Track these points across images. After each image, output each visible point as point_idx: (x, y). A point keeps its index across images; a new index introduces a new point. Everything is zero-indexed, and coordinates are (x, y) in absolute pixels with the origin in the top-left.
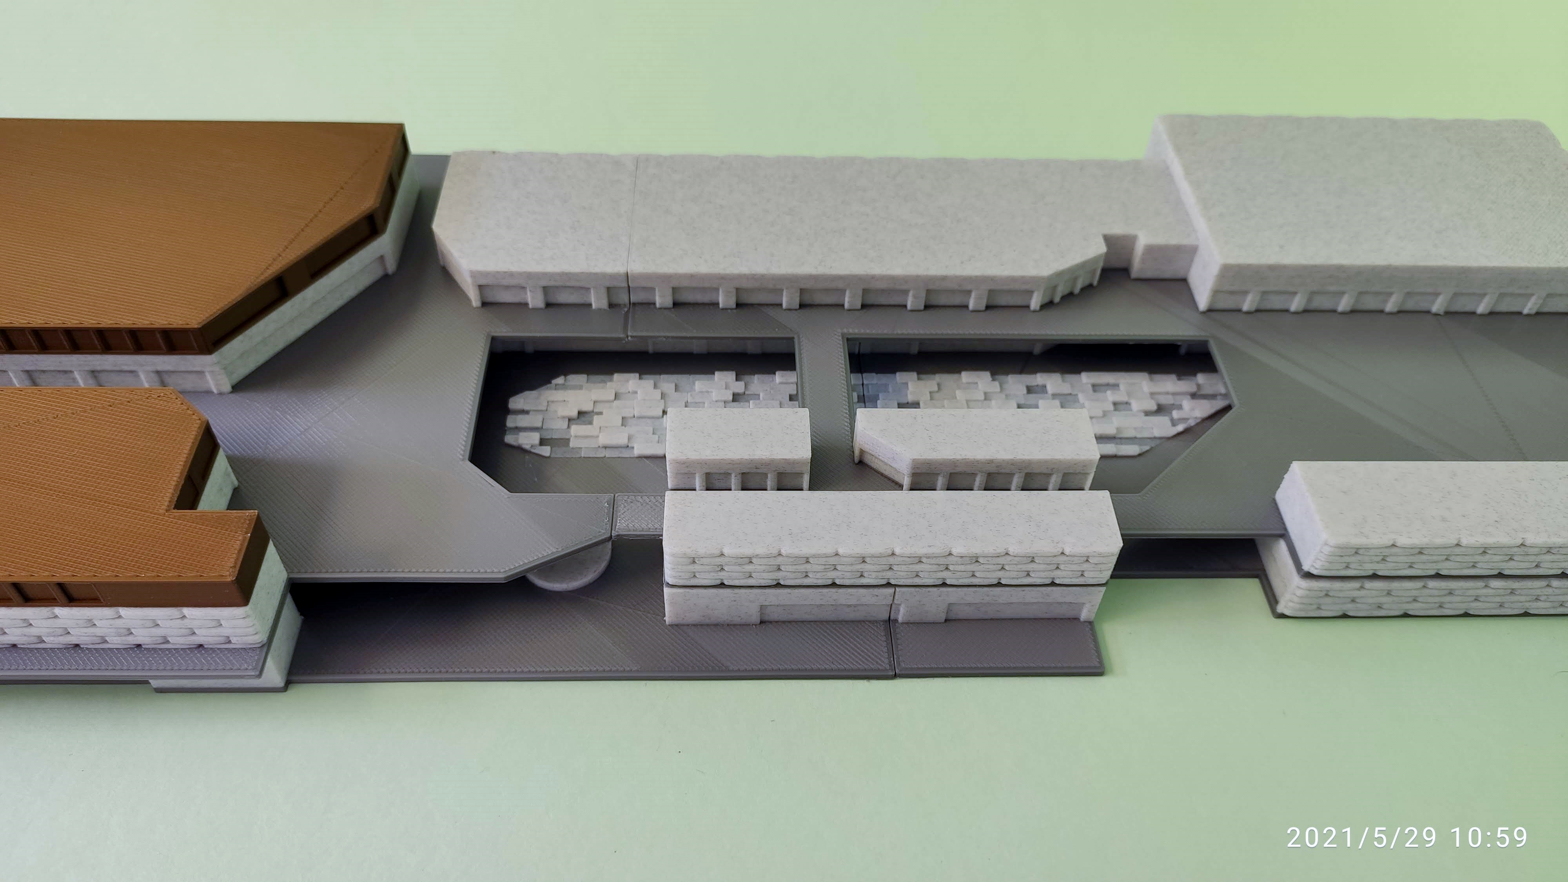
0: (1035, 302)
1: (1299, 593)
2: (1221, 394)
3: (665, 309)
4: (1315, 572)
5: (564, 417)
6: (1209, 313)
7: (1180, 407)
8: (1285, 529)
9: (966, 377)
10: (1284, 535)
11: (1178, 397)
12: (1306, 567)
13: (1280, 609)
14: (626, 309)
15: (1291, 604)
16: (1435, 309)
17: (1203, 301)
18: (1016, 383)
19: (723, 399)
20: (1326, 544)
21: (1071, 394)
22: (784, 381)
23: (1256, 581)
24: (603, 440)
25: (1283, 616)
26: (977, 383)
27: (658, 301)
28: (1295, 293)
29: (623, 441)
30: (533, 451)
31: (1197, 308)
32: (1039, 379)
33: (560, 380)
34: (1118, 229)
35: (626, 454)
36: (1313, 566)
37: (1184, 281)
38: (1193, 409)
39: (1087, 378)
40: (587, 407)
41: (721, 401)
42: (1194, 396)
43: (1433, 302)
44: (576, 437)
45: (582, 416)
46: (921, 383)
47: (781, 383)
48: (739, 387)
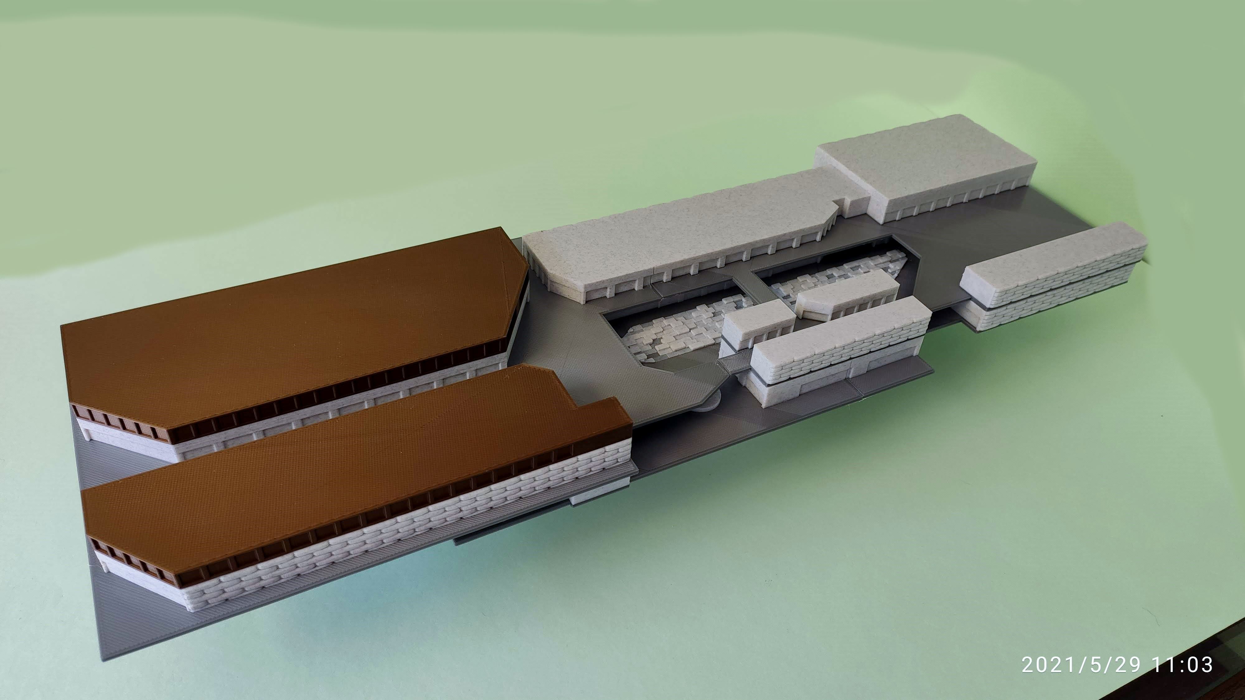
0: (818, 238)
1: (986, 318)
2: (900, 258)
3: (668, 282)
4: (992, 307)
5: (647, 344)
6: (884, 225)
7: (889, 268)
8: (971, 296)
9: (800, 279)
10: (971, 298)
11: (886, 264)
12: (988, 306)
13: (978, 329)
14: (651, 287)
15: (983, 324)
16: (964, 201)
17: (881, 220)
18: (821, 276)
19: (710, 316)
20: (996, 292)
21: (845, 274)
22: (729, 302)
23: (961, 323)
24: (674, 348)
25: (980, 331)
26: (806, 280)
27: (665, 279)
28: (915, 207)
29: (683, 345)
30: (646, 362)
31: (879, 224)
32: (829, 272)
33: (631, 330)
34: (837, 198)
35: (687, 351)
36: (991, 304)
37: (866, 214)
38: (895, 266)
39: (846, 266)
40: (655, 337)
41: (709, 318)
42: (891, 262)
43: (963, 198)
44: (659, 351)
45: (656, 342)
46: (785, 286)
47: (727, 304)
48: (711, 310)
